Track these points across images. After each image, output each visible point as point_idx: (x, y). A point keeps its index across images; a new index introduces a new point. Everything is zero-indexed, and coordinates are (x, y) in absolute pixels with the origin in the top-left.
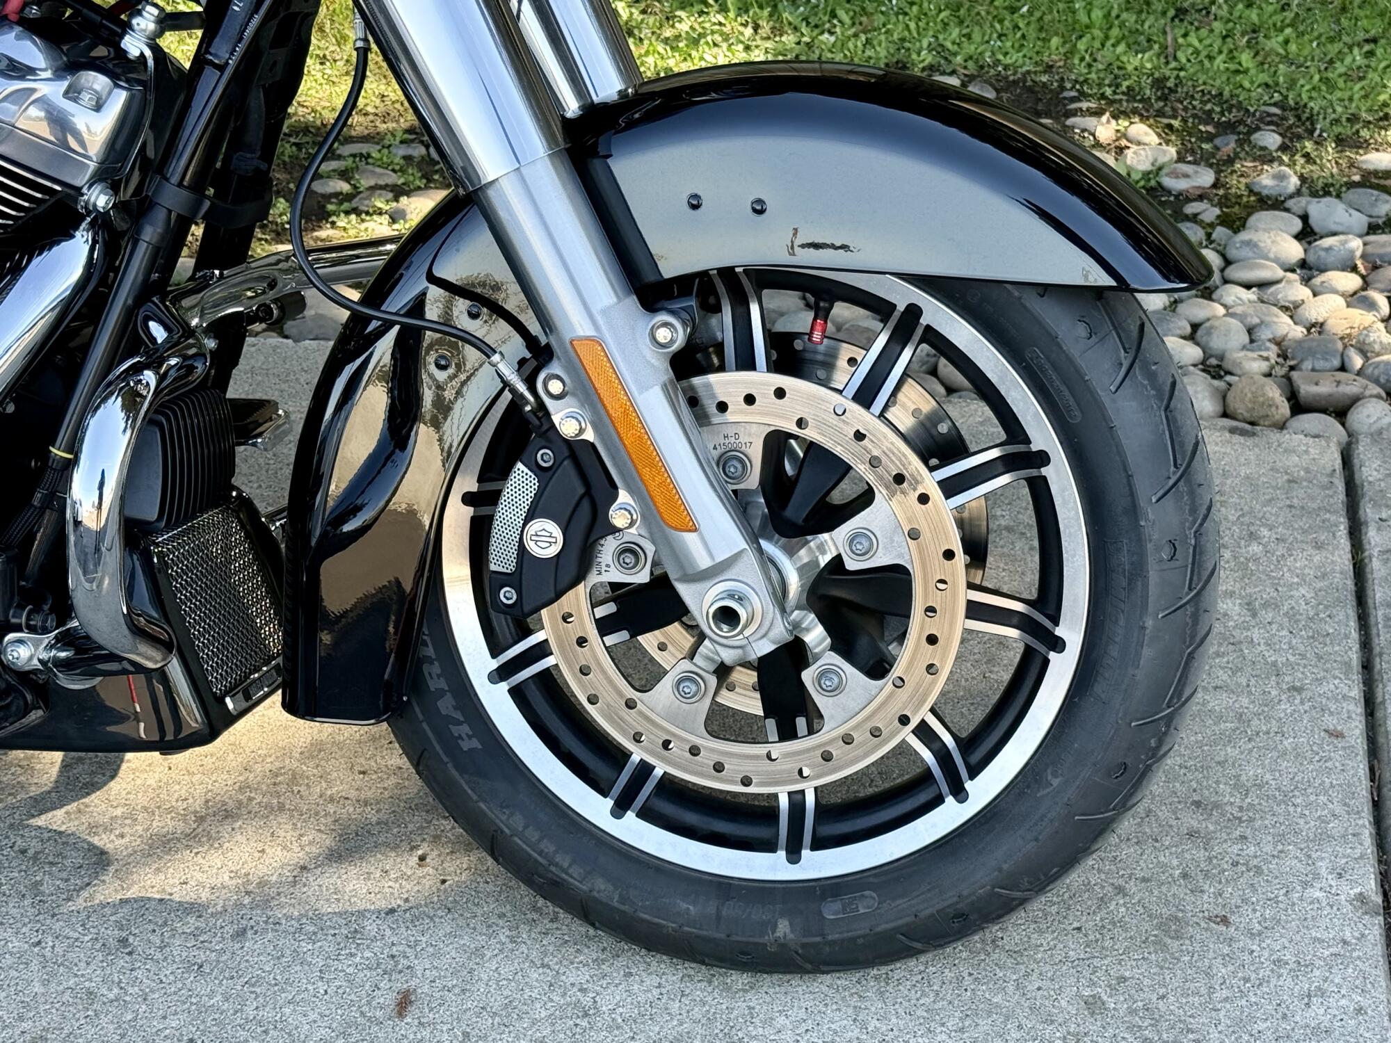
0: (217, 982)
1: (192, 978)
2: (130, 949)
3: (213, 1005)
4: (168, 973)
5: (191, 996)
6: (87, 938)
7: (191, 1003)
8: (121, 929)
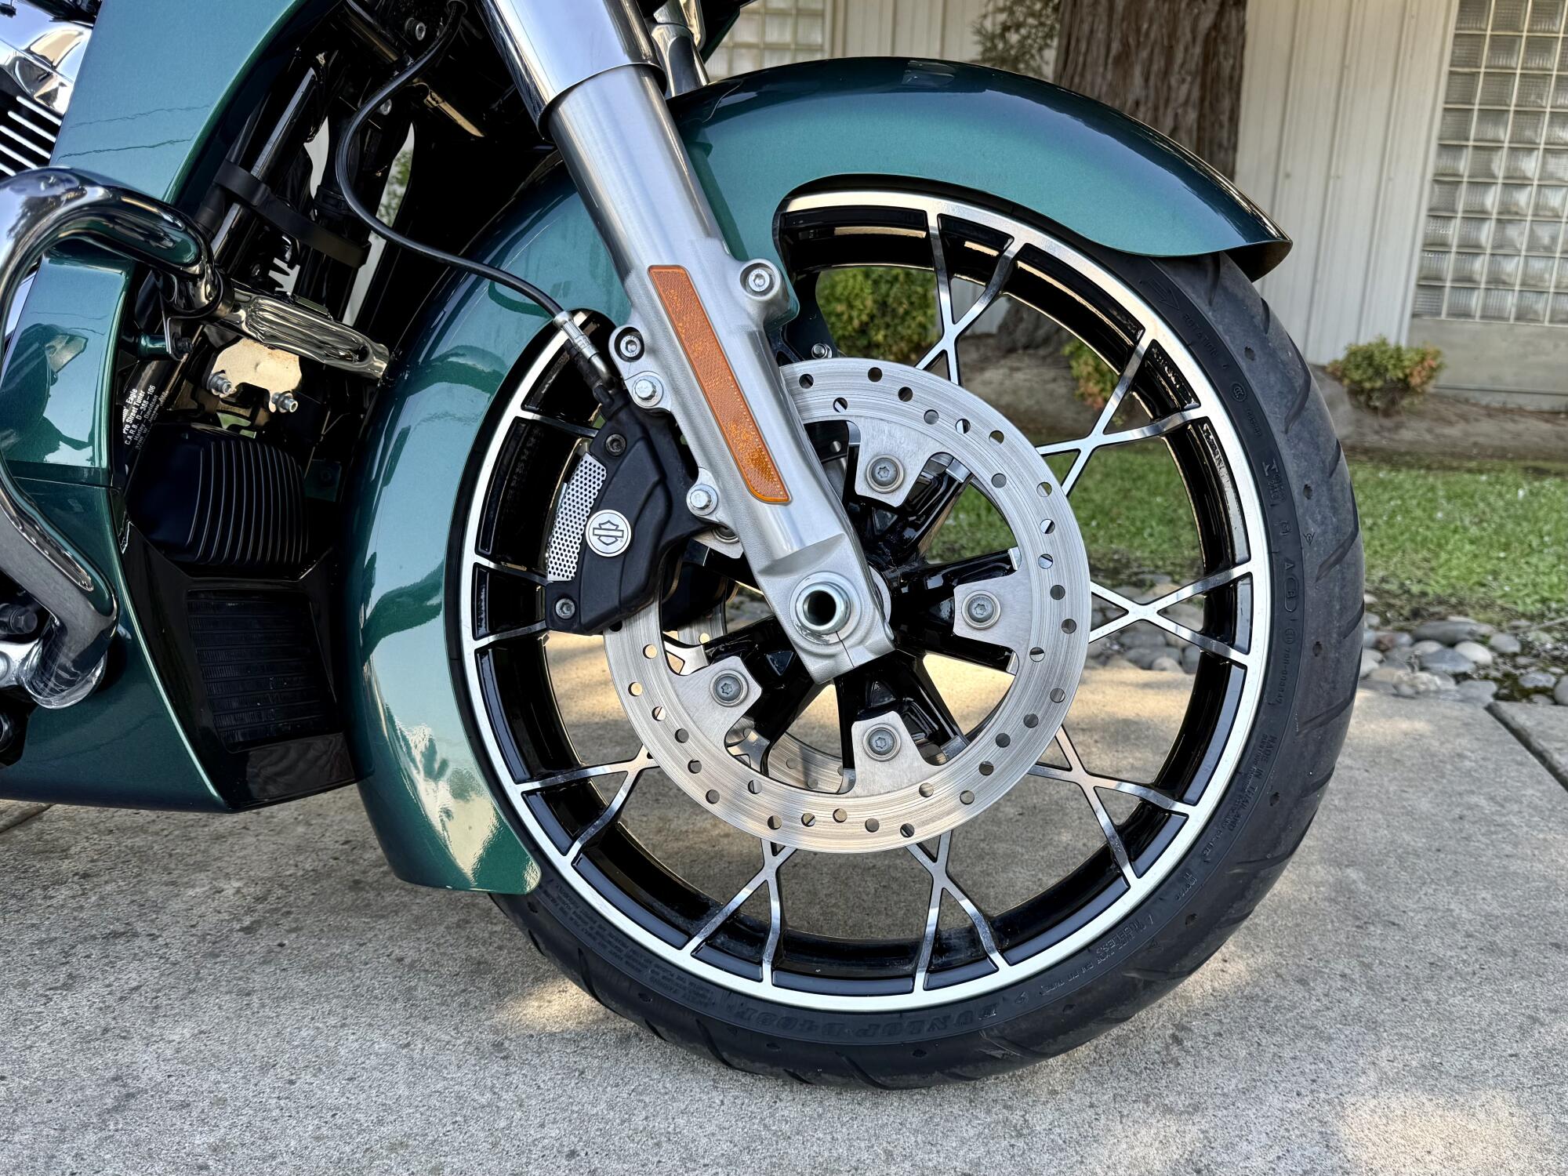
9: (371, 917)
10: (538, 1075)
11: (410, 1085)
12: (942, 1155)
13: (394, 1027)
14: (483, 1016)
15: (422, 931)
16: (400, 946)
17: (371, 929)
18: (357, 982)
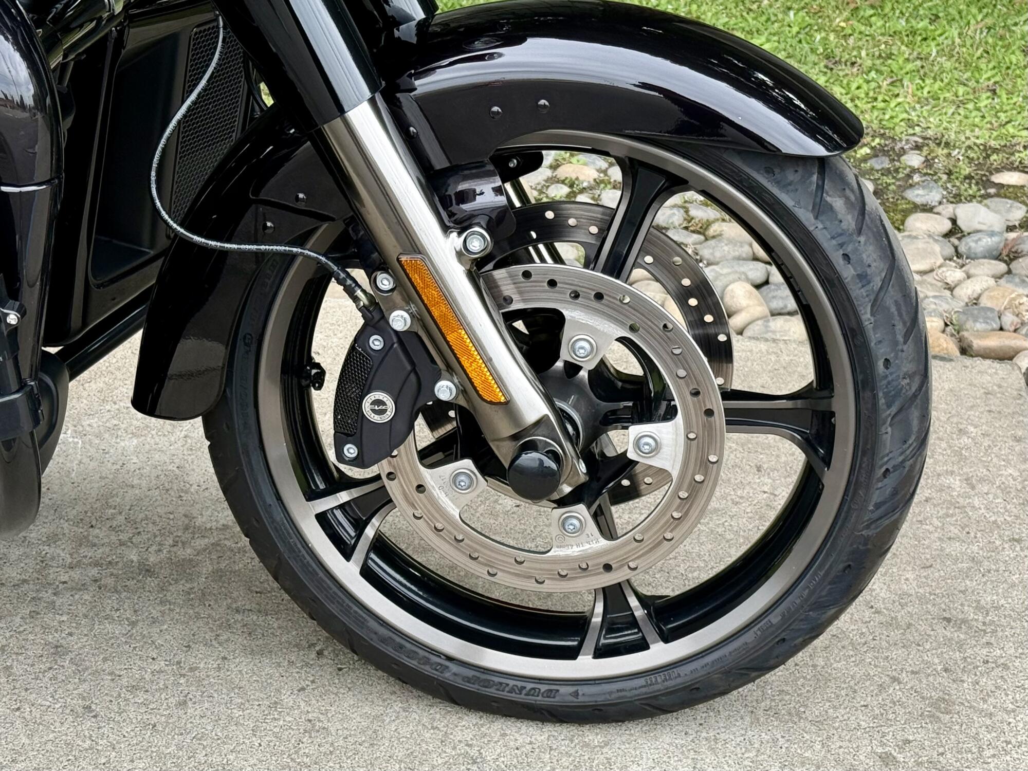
0: (170, 737)
1: (149, 734)
2: (94, 714)
3: (170, 753)
4: (129, 730)
6: (57, 706)
8: (84, 699)
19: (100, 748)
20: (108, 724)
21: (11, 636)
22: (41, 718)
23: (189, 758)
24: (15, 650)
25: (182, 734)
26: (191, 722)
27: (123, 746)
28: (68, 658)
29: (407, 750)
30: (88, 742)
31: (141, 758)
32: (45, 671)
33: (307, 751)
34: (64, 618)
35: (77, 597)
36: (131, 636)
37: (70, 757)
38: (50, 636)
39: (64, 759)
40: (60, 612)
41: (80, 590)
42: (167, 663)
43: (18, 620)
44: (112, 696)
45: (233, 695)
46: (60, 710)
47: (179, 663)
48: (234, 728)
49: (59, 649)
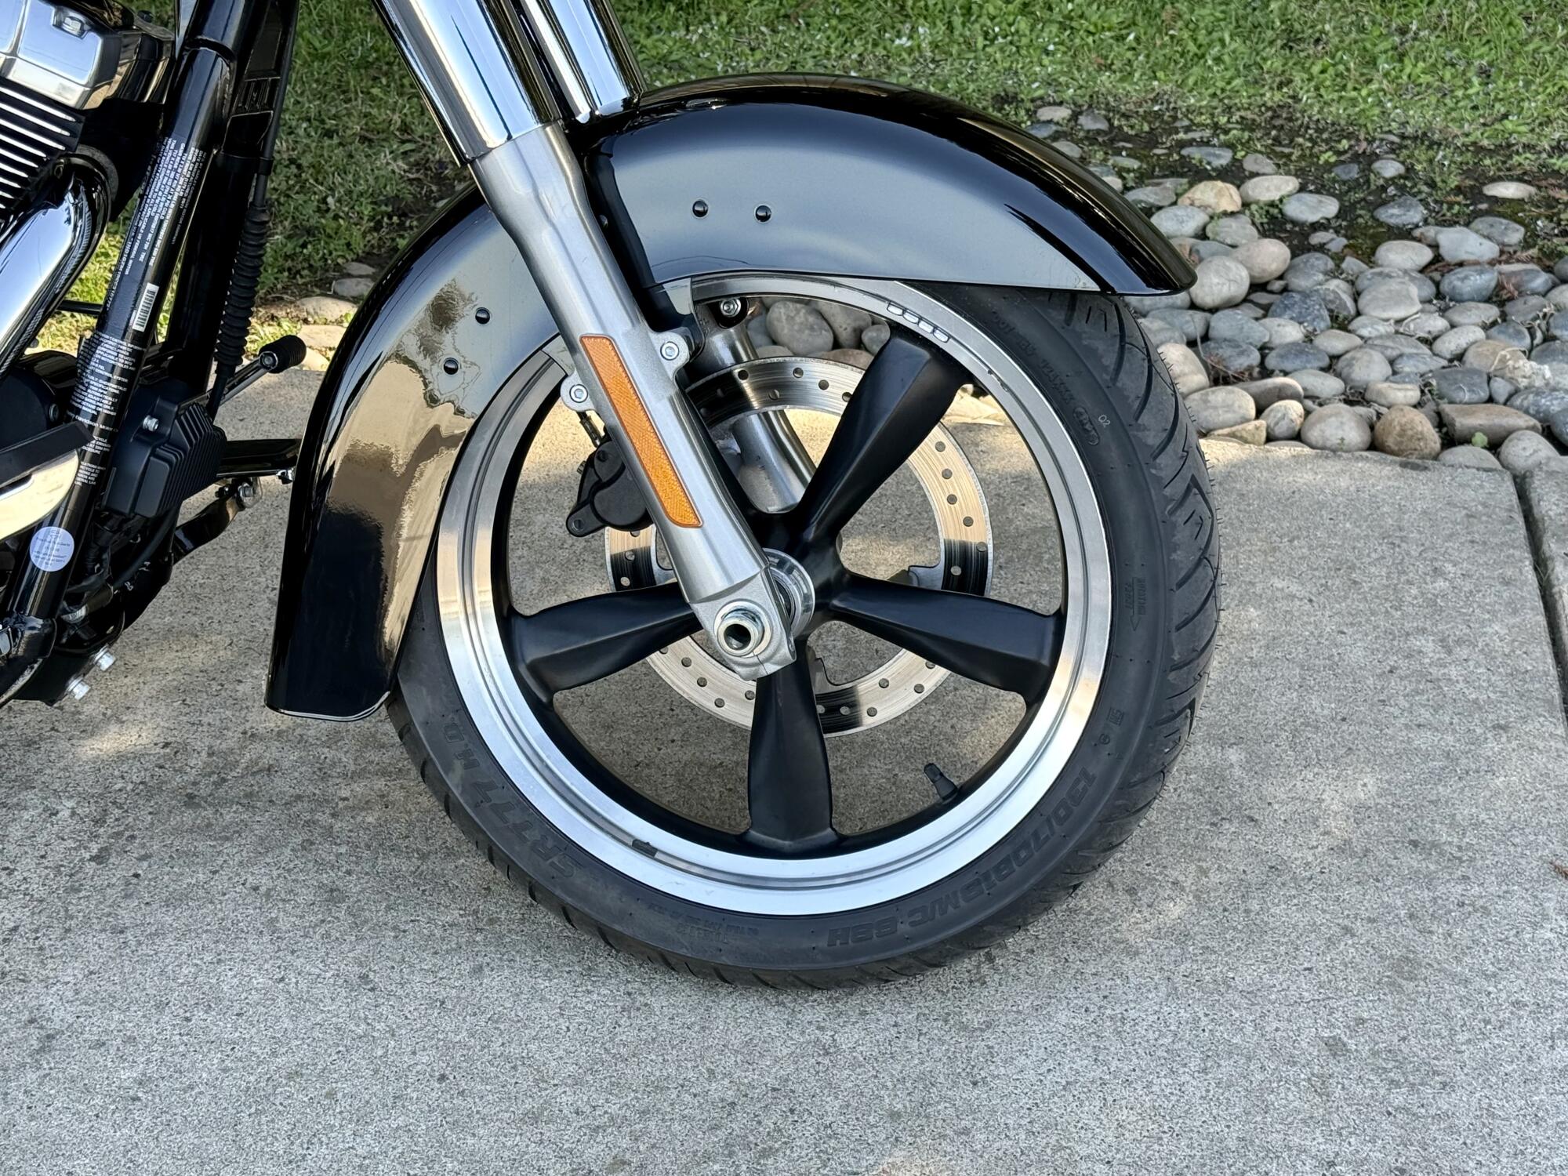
0: (460, 1018)
1: (436, 1014)
2: (372, 985)
3: (460, 1041)
4: (412, 1009)
5: (437, 1032)
6: (328, 975)
7: (438, 1039)
8: (361, 965)
9: (215, 839)
10: (403, 1005)
11: (293, 1019)
12: (757, 1072)
13: (266, 961)
14: (345, 947)
15: (270, 855)
16: (253, 874)
17: (219, 853)
18: (220, 915)
19: (376, 1034)
20: (388, 1000)
21: (279, 876)
22: (308, 992)
23: (483, 1048)
24: (283, 895)
25: (475, 1014)
26: (487, 997)
27: (403, 1032)
28: (344, 906)
29: (746, 1035)
30: (363, 1026)
31: (424, 1049)
32: (316, 925)
33: (624, 1038)
34: (343, 849)
35: (359, 819)
36: (421, 875)
37: (341, 1048)
38: (325, 876)
39: (333, 1050)
40: (338, 841)
41: (363, 809)
42: (462, 912)
43: (288, 851)
44: (394, 960)
45: (538, 958)
46: (332, 981)
47: (476, 912)
48: (538, 1005)
49: (334, 894)
